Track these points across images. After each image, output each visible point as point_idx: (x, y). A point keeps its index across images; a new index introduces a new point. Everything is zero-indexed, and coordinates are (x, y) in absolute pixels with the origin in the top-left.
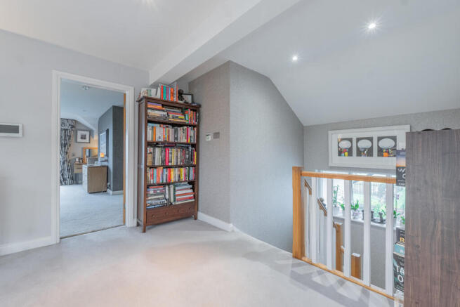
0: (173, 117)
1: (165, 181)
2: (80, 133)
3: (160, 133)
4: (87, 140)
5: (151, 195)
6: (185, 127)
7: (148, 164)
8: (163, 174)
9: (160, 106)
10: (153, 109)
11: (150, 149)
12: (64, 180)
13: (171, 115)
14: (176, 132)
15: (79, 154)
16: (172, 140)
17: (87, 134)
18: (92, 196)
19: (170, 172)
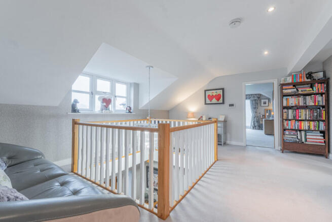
0: (302, 91)
1: (297, 128)
2: (263, 101)
3: (292, 101)
4: (267, 105)
5: (287, 135)
6: (313, 96)
7: (284, 118)
8: (295, 124)
9: (292, 87)
10: (286, 89)
11: (285, 110)
12: (255, 126)
13: (300, 90)
14: (305, 99)
15: (263, 113)
16: (301, 104)
17: (267, 101)
18: (266, 136)
19: (301, 124)
